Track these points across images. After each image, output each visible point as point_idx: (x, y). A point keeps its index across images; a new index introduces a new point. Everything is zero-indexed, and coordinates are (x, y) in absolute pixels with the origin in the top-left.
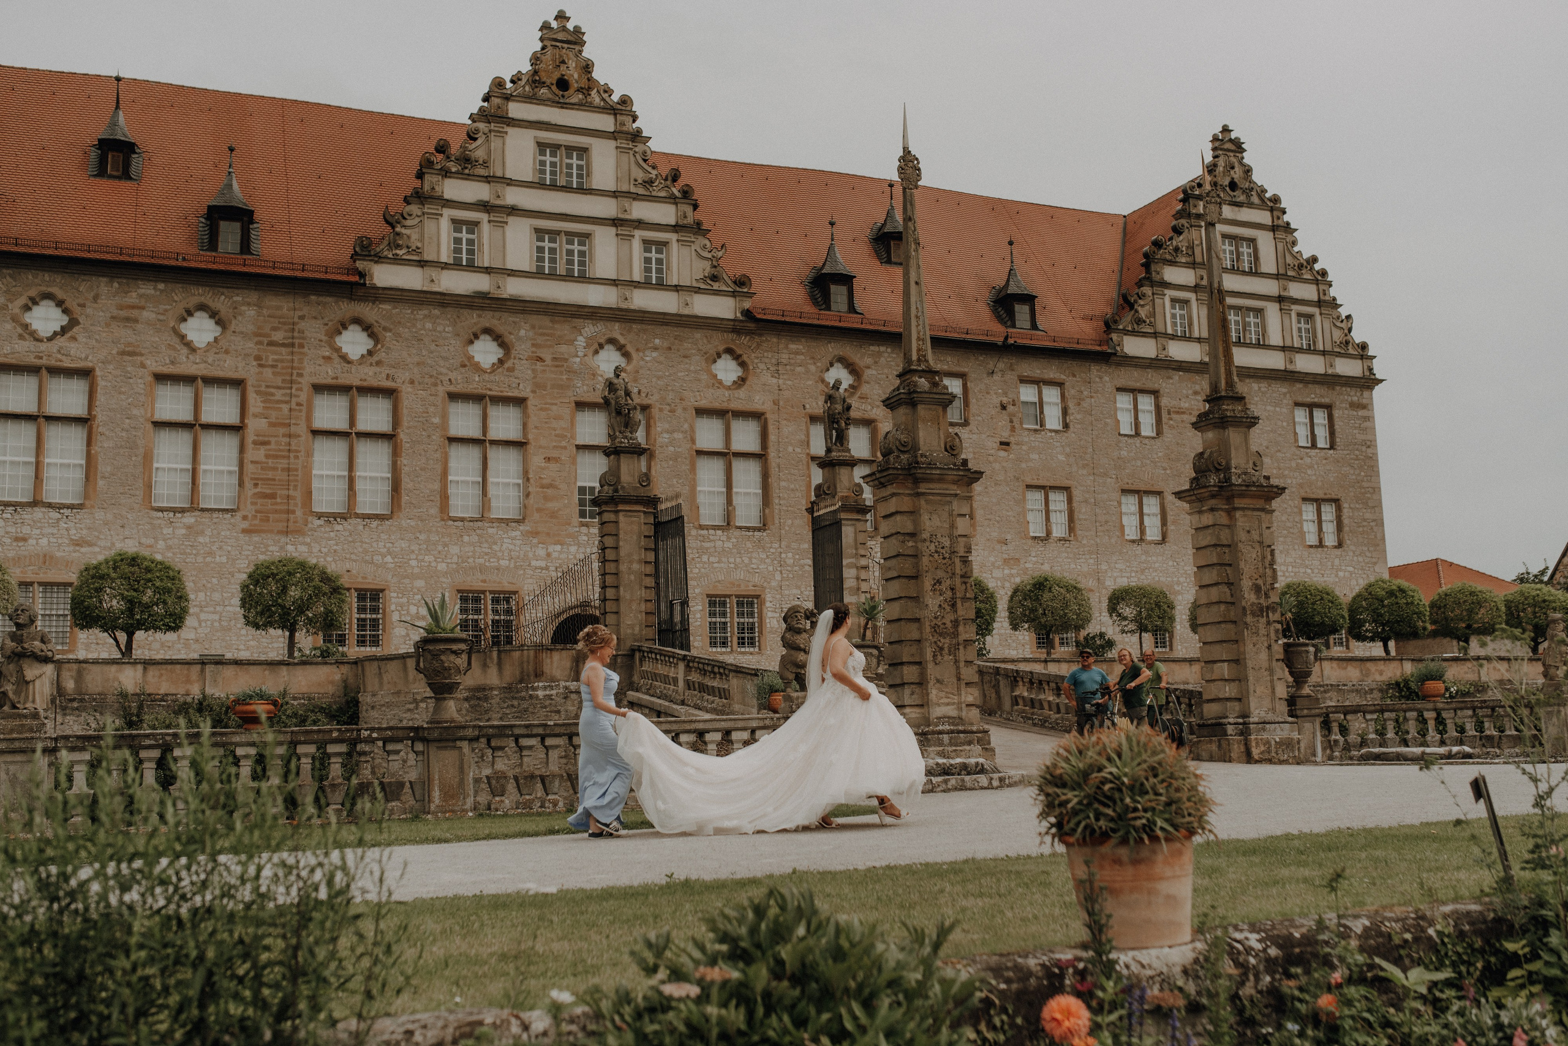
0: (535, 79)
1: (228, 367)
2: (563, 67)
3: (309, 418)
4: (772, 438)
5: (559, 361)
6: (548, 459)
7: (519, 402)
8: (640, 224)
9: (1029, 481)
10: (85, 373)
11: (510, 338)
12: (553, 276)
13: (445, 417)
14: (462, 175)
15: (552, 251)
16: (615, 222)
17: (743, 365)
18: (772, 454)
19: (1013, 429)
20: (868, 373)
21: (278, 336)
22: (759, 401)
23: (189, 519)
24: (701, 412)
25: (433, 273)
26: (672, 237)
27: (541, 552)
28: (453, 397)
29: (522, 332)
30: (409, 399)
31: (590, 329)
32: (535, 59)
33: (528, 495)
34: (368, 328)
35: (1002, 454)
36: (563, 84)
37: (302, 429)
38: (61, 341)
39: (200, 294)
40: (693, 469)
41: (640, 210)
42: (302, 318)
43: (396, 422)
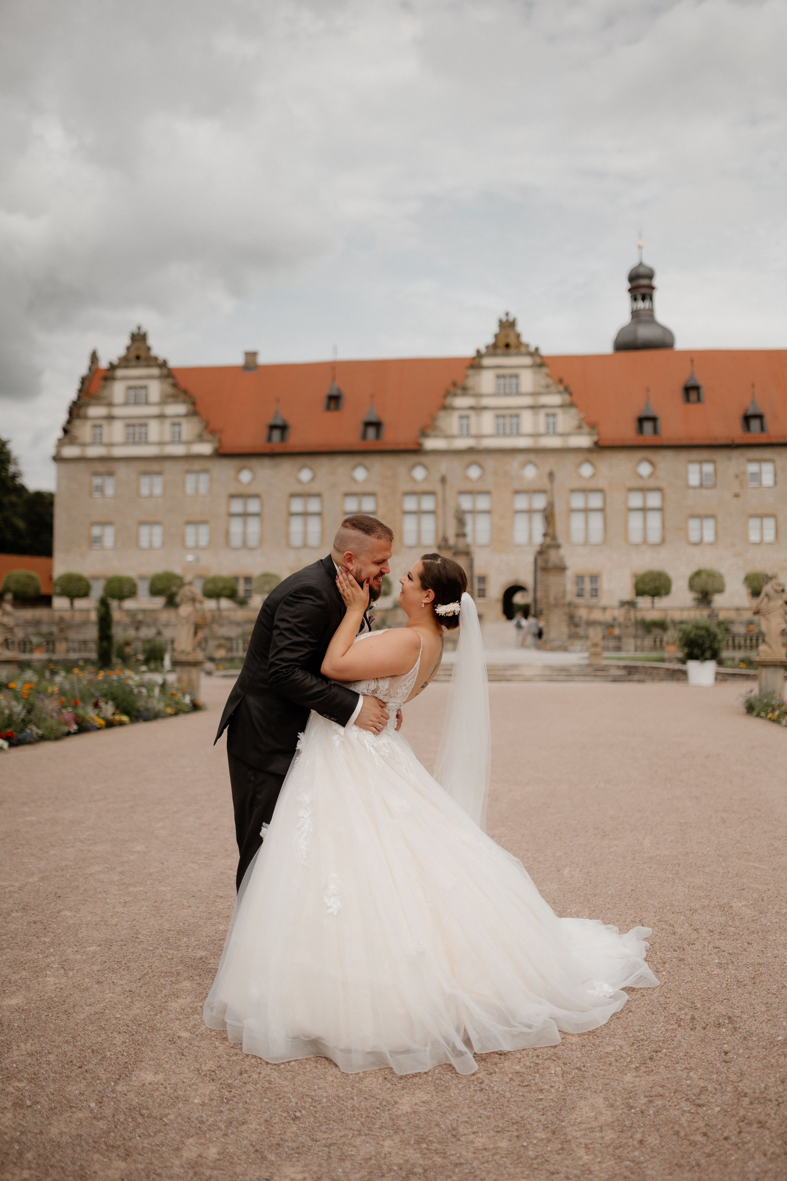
0: (495, 346)
1: (370, 488)
2: (508, 339)
3: (402, 507)
4: (609, 501)
5: (506, 473)
7: (489, 493)
8: (543, 406)
9: (750, 513)
10: (320, 495)
11: (485, 466)
12: (505, 435)
13: (457, 502)
14: (463, 395)
15: (504, 424)
16: (531, 407)
17: (595, 467)
18: (609, 508)
19: (742, 487)
20: (660, 466)
21: (389, 474)
22: (601, 483)
24: (574, 491)
25: (449, 440)
26: (559, 411)
27: (498, 558)
28: (461, 493)
31: (520, 458)
32: (496, 336)
33: (492, 534)
34: (424, 467)
35: (735, 500)
36: (508, 346)
37: (399, 511)
38: (311, 484)
39: (360, 459)
40: (570, 517)
41: (545, 400)
42: (398, 466)
43: (437, 506)
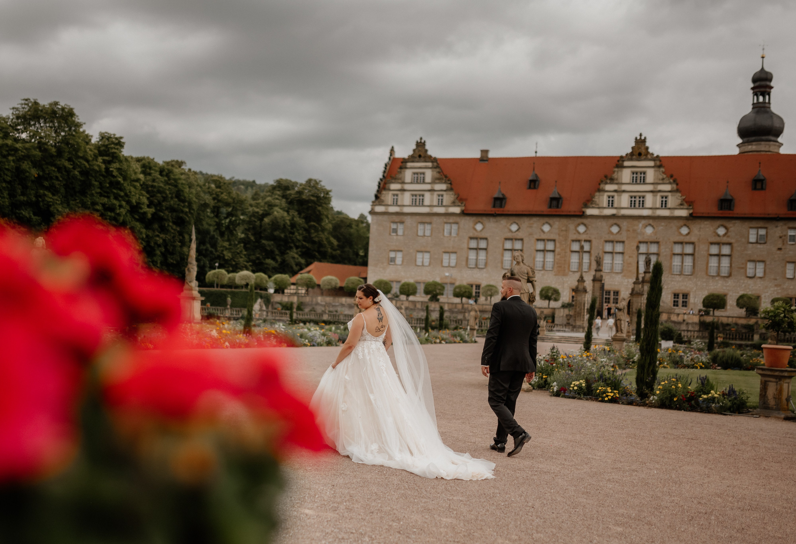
0: (632, 154)
1: (552, 237)
2: (640, 150)
3: (570, 248)
4: (697, 249)
5: (634, 231)
6: (630, 257)
7: (623, 242)
8: (660, 191)
9: (788, 260)
10: (522, 240)
11: (621, 226)
12: (635, 208)
13: (603, 246)
14: (611, 183)
15: (635, 201)
16: (652, 192)
17: (689, 229)
18: (696, 254)
19: (783, 244)
20: (731, 229)
21: (564, 228)
23: (542, 272)
24: (675, 243)
25: (601, 210)
26: (669, 194)
27: (626, 280)
28: (606, 241)
29: (625, 224)
30: (594, 243)
31: (644, 222)
33: (624, 266)
34: (585, 225)
35: (779, 252)
36: (640, 154)
37: (568, 251)
38: (517, 233)
39: (546, 219)
40: (671, 258)
41: (661, 187)
42: (569, 224)
43: (591, 248)
